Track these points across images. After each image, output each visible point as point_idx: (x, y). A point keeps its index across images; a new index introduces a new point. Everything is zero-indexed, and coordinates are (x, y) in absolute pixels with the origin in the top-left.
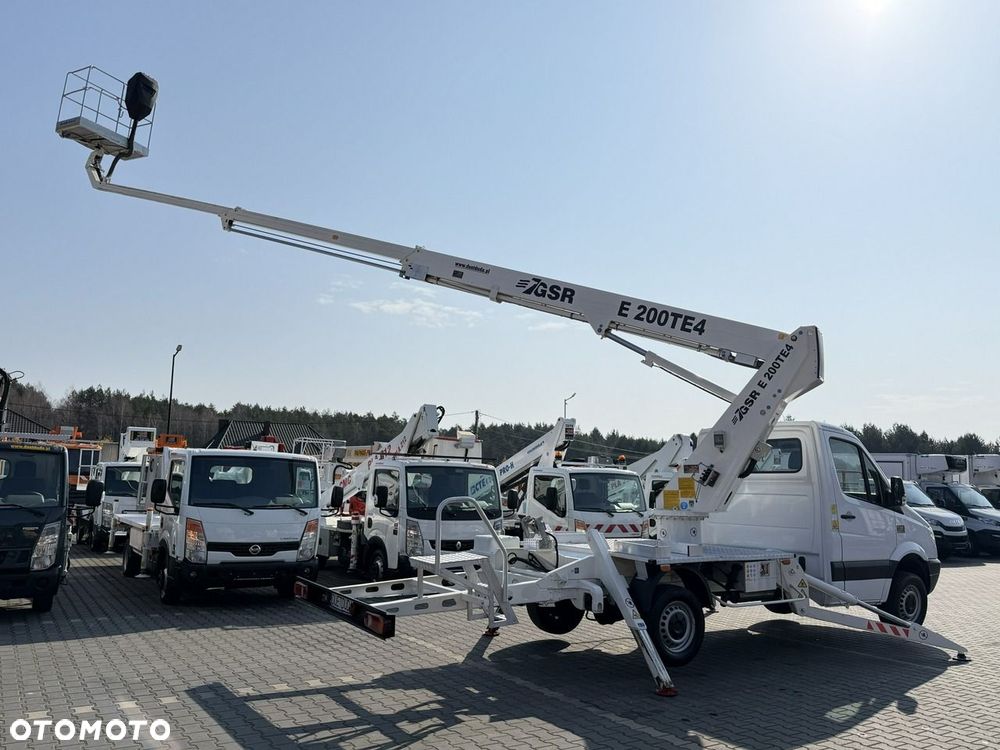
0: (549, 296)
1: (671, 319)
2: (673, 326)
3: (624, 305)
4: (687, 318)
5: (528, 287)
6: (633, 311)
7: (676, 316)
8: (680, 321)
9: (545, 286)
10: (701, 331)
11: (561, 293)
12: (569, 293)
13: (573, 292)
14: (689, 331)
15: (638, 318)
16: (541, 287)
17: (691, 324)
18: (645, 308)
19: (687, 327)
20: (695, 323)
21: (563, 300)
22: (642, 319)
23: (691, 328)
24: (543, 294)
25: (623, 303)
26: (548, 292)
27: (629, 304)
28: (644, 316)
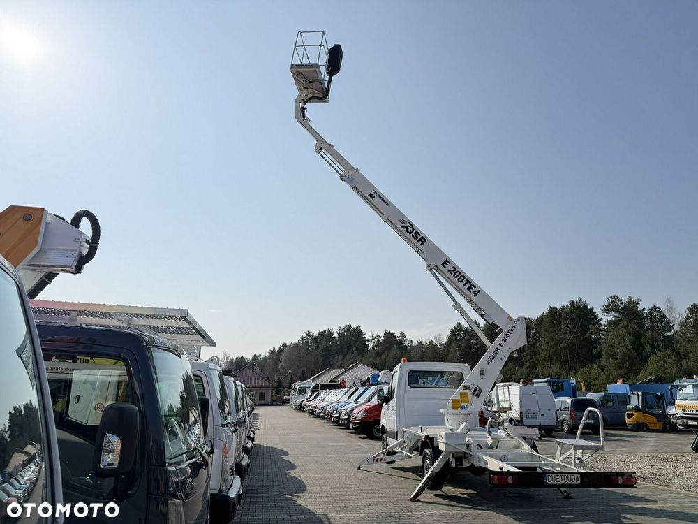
1: (465, 281)
2: (464, 285)
3: (446, 262)
4: (472, 285)
5: (404, 225)
6: (449, 267)
7: (468, 281)
8: (468, 285)
9: (413, 229)
11: (419, 237)
12: (423, 240)
13: (425, 241)
14: (470, 291)
15: (450, 271)
16: (411, 229)
18: (456, 269)
19: (470, 289)
24: (410, 233)
25: (447, 261)
26: (413, 233)
27: (449, 263)
28: (453, 273)
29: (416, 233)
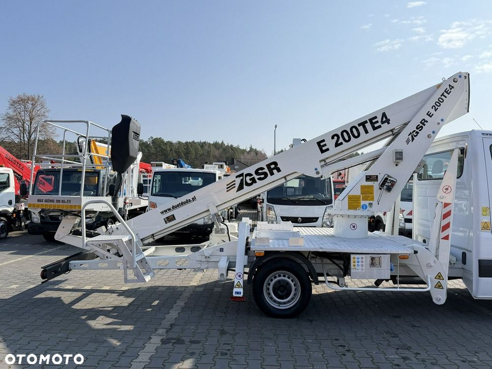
0: (259, 179)
1: (361, 128)
2: (367, 132)
3: (320, 144)
4: (371, 120)
5: (237, 186)
6: (330, 143)
7: (363, 124)
8: (368, 125)
9: (250, 175)
10: (388, 121)
11: (266, 170)
12: (273, 166)
13: (275, 163)
14: (380, 127)
15: (337, 145)
16: (248, 178)
17: (377, 122)
18: (337, 135)
19: (376, 125)
20: (379, 119)
21: (272, 174)
22: (341, 144)
23: (379, 124)
24: (253, 181)
25: (318, 143)
26: (256, 177)
27: (324, 141)
28: (341, 140)
29: (257, 172)
